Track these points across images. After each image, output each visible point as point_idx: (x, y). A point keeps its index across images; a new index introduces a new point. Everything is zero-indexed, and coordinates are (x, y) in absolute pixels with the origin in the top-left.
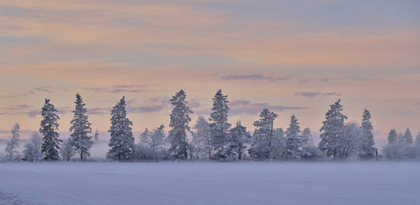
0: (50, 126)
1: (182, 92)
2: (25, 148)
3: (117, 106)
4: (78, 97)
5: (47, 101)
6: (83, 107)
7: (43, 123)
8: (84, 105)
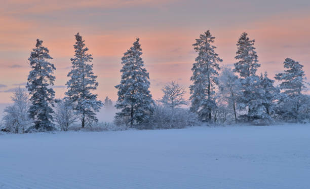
0: (41, 79)
1: (208, 34)
2: (6, 113)
3: (129, 52)
4: (78, 38)
5: (39, 43)
6: (86, 53)
7: (32, 75)
8: (87, 49)
